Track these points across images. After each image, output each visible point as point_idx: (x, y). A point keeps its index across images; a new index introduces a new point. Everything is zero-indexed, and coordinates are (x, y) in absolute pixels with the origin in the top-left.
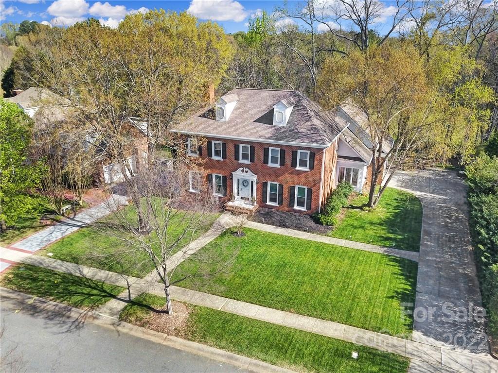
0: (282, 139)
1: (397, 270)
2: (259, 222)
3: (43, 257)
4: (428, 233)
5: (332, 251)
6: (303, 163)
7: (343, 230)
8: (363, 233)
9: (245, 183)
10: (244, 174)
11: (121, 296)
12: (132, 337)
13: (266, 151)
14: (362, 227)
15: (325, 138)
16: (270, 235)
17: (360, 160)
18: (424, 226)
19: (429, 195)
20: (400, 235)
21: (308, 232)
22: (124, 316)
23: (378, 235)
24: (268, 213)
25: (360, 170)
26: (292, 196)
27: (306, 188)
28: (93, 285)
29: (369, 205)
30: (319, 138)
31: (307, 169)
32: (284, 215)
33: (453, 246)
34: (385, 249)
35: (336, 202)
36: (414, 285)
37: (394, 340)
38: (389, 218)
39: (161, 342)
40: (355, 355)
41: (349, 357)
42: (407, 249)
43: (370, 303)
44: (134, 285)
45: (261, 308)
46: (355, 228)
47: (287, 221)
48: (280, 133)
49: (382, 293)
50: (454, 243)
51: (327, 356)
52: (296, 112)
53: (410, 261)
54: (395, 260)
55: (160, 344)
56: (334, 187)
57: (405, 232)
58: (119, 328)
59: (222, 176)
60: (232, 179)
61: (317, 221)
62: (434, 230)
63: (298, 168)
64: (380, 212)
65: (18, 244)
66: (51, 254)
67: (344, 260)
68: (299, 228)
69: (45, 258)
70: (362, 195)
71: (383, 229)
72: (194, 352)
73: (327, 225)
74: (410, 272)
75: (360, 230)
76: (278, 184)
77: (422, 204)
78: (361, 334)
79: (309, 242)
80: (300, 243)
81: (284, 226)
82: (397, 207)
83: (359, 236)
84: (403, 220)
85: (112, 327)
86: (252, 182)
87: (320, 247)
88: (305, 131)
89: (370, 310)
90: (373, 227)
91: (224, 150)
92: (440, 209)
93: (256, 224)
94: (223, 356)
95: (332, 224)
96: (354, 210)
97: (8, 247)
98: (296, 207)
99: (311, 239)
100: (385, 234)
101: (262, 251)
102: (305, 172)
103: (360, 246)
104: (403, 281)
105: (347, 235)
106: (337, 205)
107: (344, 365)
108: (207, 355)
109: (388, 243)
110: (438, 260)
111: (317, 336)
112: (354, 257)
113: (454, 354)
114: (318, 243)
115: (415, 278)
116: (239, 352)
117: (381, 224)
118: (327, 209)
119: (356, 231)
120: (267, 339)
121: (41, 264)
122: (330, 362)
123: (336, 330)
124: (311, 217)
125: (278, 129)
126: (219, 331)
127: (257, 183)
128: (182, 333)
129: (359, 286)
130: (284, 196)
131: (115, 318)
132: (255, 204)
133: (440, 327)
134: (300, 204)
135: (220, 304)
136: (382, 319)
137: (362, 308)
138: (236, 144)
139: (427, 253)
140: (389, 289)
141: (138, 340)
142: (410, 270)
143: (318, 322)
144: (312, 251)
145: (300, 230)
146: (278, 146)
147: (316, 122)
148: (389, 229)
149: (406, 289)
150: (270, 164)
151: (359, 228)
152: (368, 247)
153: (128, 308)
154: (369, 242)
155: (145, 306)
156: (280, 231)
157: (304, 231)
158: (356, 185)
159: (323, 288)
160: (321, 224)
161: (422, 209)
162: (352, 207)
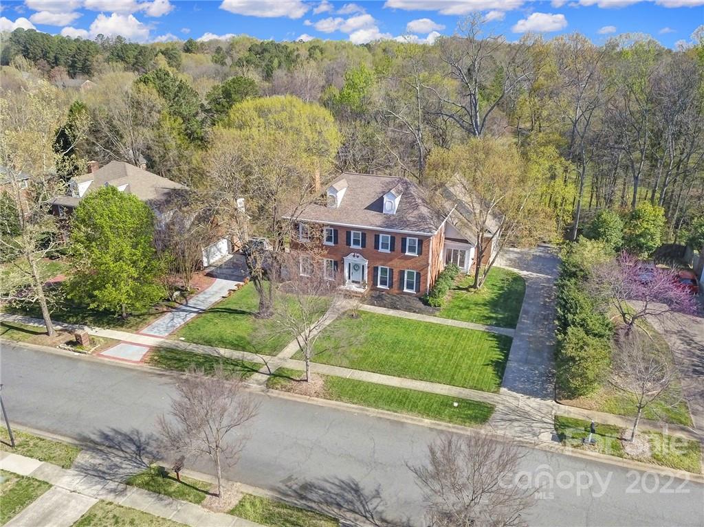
0: (392, 226)
1: (494, 344)
2: (371, 305)
3: (176, 341)
4: (526, 312)
5: (439, 329)
6: (412, 249)
7: (449, 310)
8: (467, 313)
9: (356, 267)
10: (356, 259)
11: (261, 370)
12: (281, 399)
13: (377, 237)
14: (468, 308)
15: (431, 226)
16: (383, 316)
17: (466, 241)
18: (524, 306)
19: (535, 275)
20: (501, 314)
21: (418, 313)
22: (269, 385)
23: (481, 315)
24: (379, 296)
25: (467, 251)
26: (402, 279)
27: (415, 272)
28: (234, 363)
29: (475, 286)
30: (426, 227)
31: (415, 255)
32: (395, 298)
33: (546, 323)
34: (487, 327)
35: (443, 285)
36: (506, 356)
37: (486, 394)
38: (493, 299)
39: (306, 401)
40: (456, 404)
41: (451, 406)
42: (505, 326)
43: (470, 370)
44: (270, 362)
45: (381, 375)
46: (461, 308)
47: (397, 303)
48: (390, 222)
49: (480, 362)
50: (547, 320)
51: (435, 405)
52: (405, 200)
53: (506, 336)
54: (494, 336)
55: (305, 403)
56: (442, 269)
57: (506, 312)
58: (268, 394)
59: (333, 260)
60: (343, 263)
61: (426, 303)
62: (533, 309)
63: (407, 253)
64: (485, 293)
65: (145, 331)
66: (183, 339)
67: (449, 337)
68: (409, 309)
69: (179, 342)
70: (469, 276)
71: (486, 309)
72: (334, 407)
73: (435, 306)
74: (505, 346)
75: (465, 310)
76: (388, 268)
77: (527, 284)
78: (461, 391)
79: (419, 322)
80: (411, 322)
81: (396, 308)
82: (501, 288)
83: (463, 316)
84: (505, 301)
85: (262, 393)
86: (363, 266)
87: (429, 326)
88: (413, 220)
89: (469, 375)
90: (477, 308)
91: (336, 237)
92: (542, 289)
93: (369, 306)
94: (357, 409)
95: (440, 306)
96: (460, 292)
97: (136, 334)
98: (405, 290)
99: (421, 320)
100: (487, 314)
101: (377, 330)
102: (413, 257)
103: (464, 325)
104: (498, 353)
105: (453, 316)
106: (444, 288)
107: (447, 410)
108: (344, 409)
109: (489, 322)
110: (531, 335)
111: (427, 393)
112: (459, 334)
113: (528, 402)
114: (426, 322)
115: (508, 350)
116: (368, 406)
117: (485, 305)
118: (434, 291)
119: (461, 311)
120: (389, 396)
121: (177, 346)
122: (438, 409)
123: (442, 389)
124: (420, 299)
125: (388, 217)
126: (350, 392)
127: (368, 267)
128: (322, 395)
129: (461, 357)
130: (394, 280)
131: (263, 387)
132: (366, 287)
133: (522, 385)
134: (410, 286)
135: (348, 374)
136: (478, 380)
137: (463, 373)
138: (348, 231)
139: (522, 330)
140: (486, 359)
141: (286, 401)
142: (505, 344)
143: (428, 384)
144: (421, 330)
145: (410, 312)
146: (388, 233)
147: (424, 210)
148: (492, 309)
149: (500, 359)
150: (381, 250)
151: (464, 308)
152: (471, 326)
153: (272, 379)
154: (472, 321)
155: (286, 377)
156: (391, 312)
157: (414, 312)
158: (463, 266)
159: (431, 359)
160: (430, 305)
161: (525, 289)
162: (459, 289)
